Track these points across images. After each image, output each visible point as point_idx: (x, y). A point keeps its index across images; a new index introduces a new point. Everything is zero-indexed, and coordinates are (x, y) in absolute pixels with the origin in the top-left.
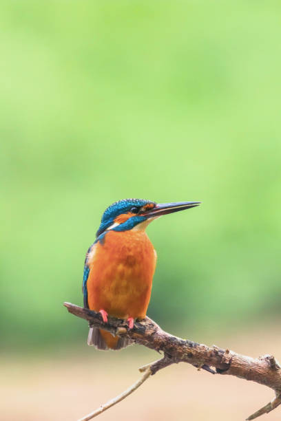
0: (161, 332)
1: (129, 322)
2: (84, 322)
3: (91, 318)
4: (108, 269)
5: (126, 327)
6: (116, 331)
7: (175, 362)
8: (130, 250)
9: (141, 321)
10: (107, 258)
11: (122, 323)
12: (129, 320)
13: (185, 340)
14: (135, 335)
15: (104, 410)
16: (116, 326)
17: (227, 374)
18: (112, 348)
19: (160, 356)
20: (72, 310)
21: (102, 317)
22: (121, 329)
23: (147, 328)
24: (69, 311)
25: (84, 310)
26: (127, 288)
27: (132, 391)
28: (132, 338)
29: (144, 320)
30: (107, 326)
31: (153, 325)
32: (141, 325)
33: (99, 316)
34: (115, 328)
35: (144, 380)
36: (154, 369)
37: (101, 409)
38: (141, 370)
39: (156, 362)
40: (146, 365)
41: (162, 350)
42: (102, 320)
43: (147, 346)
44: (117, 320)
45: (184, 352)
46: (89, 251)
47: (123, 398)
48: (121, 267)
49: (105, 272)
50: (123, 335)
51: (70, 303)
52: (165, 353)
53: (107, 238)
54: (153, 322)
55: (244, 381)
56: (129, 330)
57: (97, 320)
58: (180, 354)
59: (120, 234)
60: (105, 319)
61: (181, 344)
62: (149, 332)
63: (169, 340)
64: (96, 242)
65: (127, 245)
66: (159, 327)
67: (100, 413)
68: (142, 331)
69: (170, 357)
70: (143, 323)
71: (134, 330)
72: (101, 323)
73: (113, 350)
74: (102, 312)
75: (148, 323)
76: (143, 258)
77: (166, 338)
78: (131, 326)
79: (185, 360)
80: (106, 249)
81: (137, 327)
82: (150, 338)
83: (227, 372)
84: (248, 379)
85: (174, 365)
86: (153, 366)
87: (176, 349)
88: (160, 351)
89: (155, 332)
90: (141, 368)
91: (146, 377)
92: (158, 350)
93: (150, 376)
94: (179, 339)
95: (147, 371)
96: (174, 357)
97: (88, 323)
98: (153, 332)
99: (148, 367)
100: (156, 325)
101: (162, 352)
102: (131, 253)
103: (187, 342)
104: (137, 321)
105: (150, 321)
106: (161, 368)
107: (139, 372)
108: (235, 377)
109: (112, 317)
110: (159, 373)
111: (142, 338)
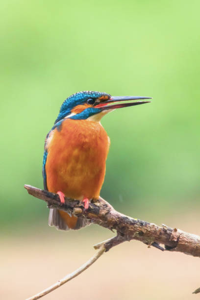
0: (114, 212)
1: (84, 203)
2: (43, 203)
3: (49, 199)
4: (65, 153)
5: (82, 207)
6: (72, 212)
7: (127, 239)
8: (85, 137)
9: (96, 202)
10: (63, 143)
11: (78, 204)
12: (84, 201)
13: (136, 220)
14: (90, 214)
15: (61, 285)
16: (73, 207)
17: (175, 250)
18: (72, 229)
19: (113, 234)
20: (31, 192)
21: (59, 198)
22: (78, 210)
23: (101, 208)
24: (29, 193)
25: (43, 191)
26: (82, 170)
27: (88, 266)
28: (88, 218)
29: (99, 201)
30: (65, 206)
31: (106, 206)
32: (96, 206)
33: (56, 197)
34: (72, 209)
35: (98, 257)
36: (108, 246)
37: (59, 284)
38: (96, 248)
39: (110, 239)
40: (100, 243)
41: (115, 228)
42: (59, 201)
43: (101, 225)
44: (73, 201)
45: (135, 231)
46: (47, 137)
47: (80, 273)
48: (76, 152)
49: (62, 155)
50: (79, 215)
51: (29, 186)
52: (118, 232)
53: (64, 125)
54: (107, 203)
55: (191, 257)
56: (84, 210)
57: (55, 201)
58: (132, 233)
59: (77, 122)
60: (62, 200)
61: (133, 224)
62: (103, 212)
63: (122, 220)
64: (54, 128)
65: (83, 133)
66: (112, 208)
67: (58, 287)
68: (96, 211)
69: (123, 235)
70: (98, 204)
71: (89, 210)
72: (59, 203)
73: (73, 230)
74: (59, 193)
75: (102, 203)
76: (97, 144)
77: (119, 218)
78: (86, 207)
79: (136, 238)
80: (63, 135)
81: (92, 207)
82: (104, 218)
83: (176, 248)
84: (194, 256)
85: (126, 242)
86: (107, 243)
87: (128, 228)
88: (113, 230)
89: (108, 212)
90: (96, 245)
91: (101, 254)
92: (111, 229)
93: (104, 253)
94: (131, 218)
95: (102, 248)
96: (126, 235)
97: (47, 204)
98: (106, 212)
99: (102, 244)
100: (110, 206)
101: (115, 231)
102: (87, 140)
103: (138, 221)
104: (92, 202)
105: (104, 202)
106: (114, 245)
107: (94, 249)
108: (182, 253)
109: (69, 198)
110: (113, 249)
111: (97, 218)
